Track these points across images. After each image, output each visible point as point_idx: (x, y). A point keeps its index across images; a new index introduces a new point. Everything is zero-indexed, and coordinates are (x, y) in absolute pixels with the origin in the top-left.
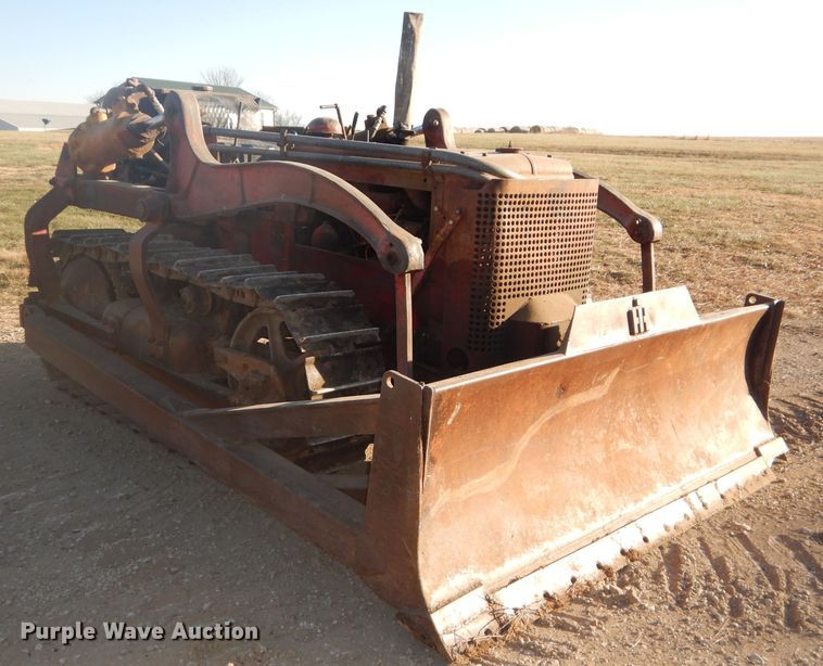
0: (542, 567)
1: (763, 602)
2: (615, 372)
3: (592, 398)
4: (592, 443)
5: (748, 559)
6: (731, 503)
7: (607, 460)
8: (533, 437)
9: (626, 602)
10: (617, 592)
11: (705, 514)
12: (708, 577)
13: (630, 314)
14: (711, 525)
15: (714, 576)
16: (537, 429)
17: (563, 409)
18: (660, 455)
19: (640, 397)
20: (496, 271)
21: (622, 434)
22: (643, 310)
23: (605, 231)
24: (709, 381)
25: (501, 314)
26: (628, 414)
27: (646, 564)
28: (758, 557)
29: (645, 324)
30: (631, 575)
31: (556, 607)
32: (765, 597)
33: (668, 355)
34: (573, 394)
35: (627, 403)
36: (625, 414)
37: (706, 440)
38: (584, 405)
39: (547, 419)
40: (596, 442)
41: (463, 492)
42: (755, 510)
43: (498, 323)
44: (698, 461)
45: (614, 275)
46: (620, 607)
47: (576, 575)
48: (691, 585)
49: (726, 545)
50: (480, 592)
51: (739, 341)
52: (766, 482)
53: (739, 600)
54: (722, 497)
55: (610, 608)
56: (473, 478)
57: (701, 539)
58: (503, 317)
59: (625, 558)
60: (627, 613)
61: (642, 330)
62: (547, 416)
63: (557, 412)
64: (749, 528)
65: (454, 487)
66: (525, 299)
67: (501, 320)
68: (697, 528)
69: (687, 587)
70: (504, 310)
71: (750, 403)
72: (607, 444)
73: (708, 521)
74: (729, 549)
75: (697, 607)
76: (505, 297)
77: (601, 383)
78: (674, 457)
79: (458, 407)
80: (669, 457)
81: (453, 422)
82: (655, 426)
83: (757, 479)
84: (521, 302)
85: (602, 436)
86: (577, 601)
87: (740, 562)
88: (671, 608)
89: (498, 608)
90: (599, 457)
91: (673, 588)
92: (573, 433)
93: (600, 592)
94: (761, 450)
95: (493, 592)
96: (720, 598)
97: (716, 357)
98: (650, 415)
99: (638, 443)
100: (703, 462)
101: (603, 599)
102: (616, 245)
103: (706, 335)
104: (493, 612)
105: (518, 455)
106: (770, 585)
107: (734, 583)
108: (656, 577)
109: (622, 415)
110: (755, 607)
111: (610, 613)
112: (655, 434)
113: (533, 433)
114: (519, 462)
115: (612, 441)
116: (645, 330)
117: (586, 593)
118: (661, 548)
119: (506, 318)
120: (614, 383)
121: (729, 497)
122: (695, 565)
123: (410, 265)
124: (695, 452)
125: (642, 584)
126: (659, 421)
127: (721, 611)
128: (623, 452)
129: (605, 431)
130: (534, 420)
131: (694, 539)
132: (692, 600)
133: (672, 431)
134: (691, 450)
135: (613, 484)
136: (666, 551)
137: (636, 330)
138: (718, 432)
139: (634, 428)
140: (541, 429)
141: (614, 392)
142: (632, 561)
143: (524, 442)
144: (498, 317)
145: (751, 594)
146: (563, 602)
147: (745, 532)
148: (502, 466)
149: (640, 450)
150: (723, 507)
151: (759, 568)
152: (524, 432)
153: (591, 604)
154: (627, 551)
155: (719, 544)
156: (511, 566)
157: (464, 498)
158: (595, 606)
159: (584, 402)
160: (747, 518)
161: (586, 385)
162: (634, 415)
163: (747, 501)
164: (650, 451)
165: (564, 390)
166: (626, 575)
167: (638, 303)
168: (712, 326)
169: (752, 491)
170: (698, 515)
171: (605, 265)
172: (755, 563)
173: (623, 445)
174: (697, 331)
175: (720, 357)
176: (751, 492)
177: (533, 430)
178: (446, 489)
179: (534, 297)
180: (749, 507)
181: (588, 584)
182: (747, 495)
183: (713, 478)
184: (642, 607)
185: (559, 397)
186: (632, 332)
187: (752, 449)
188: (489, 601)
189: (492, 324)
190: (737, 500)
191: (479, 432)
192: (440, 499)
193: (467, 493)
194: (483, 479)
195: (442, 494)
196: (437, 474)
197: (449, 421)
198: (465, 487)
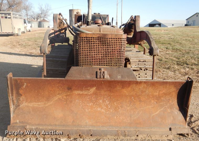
2: (94, 88)
3: (85, 93)
4: (86, 106)
6: (139, 138)
7: (91, 112)
8: (59, 98)
13: (97, 72)
16: (61, 97)
20: (79, 57)
21: (100, 106)
22: (103, 72)
26: (105, 102)
33: (123, 88)
34: (75, 90)
35: (103, 98)
36: (103, 101)
38: (81, 94)
56: (36, 102)
61: (102, 77)
62: (65, 94)
63: (69, 94)
65: (29, 102)
76: (82, 64)
77: (88, 90)
79: (25, 84)
81: (26, 87)
82: (118, 108)
85: (90, 105)
92: (77, 101)
98: (116, 104)
105: (53, 101)
109: (101, 101)
115: (95, 107)
120: (95, 91)
126: (120, 107)
128: (99, 111)
129: (92, 104)
130: (59, 94)
139: (107, 106)
148: (47, 102)
152: (56, 96)
154: (81, 135)
161: (80, 89)
165: (70, 88)
167: (101, 69)
177: (59, 96)
178: (26, 102)
179: (93, 66)
183: (138, 130)
185: (69, 90)
186: (97, 77)
188: (26, 129)
190: (143, 139)
191: (36, 92)
192: (24, 104)
193: (33, 105)
194: (39, 103)
195: (24, 103)
196: (22, 98)
197: (24, 87)
198: (32, 104)
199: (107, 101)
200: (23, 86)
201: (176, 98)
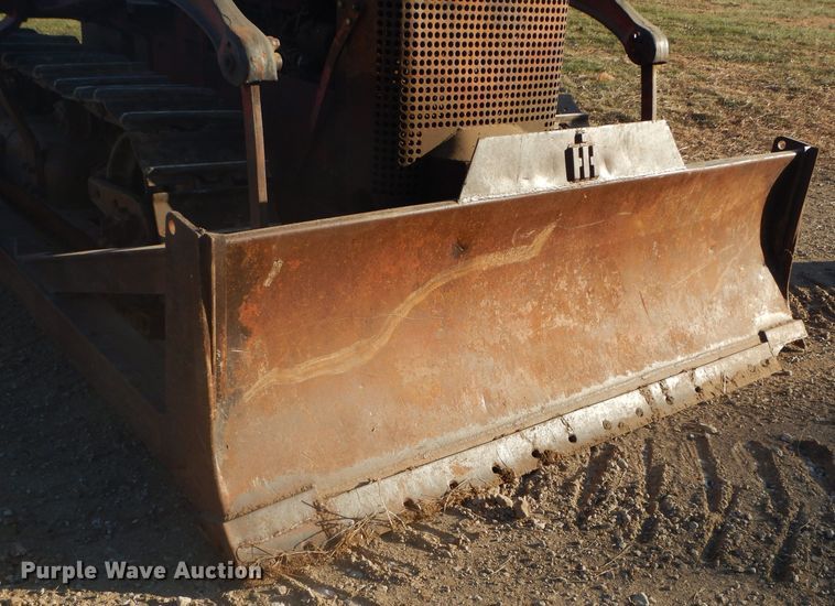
0: (409, 469)
1: (687, 526)
2: (549, 230)
3: (515, 260)
4: (514, 318)
5: (696, 469)
6: (708, 397)
7: (535, 340)
8: (416, 308)
9: (510, 516)
10: (504, 502)
11: (668, 410)
12: (631, 491)
13: (569, 153)
14: (670, 424)
15: (641, 490)
16: (423, 297)
17: (465, 273)
18: (618, 336)
19: (592, 262)
20: (406, 90)
21: (562, 307)
22: (591, 149)
23: (705, 64)
24: (704, 246)
25: (415, 148)
26: (574, 282)
27: (563, 468)
28: (710, 468)
29: (592, 168)
30: (537, 482)
31: (418, 517)
32: (692, 519)
33: (636, 210)
34: (480, 254)
35: (571, 269)
36: (570, 283)
37: (691, 319)
38: (499, 268)
39: (440, 284)
40: (520, 316)
41: (298, 374)
42: (736, 408)
43: (410, 160)
44: (674, 344)
45: (695, 117)
46: (501, 521)
47: (458, 480)
48: (605, 499)
49: (676, 450)
50: (307, 496)
51: (753, 197)
52: (766, 373)
53: (658, 520)
54: (698, 389)
55: (489, 522)
56: (316, 354)
57: (648, 442)
58: (418, 151)
59: (536, 460)
60: (507, 530)
61: (587, 174)
62: (439, 280)
63: (455, 277)
64: (715, 430)
65: (283, 365)
66: (452, 130)
67: (415, 156)
68: (652, 426)
69: (598, 502)
70: (419, 143)
71: (765, 276)
72: (536, 319)
73: (669, 418)
74: (678, 456)
75: (599, 527)
76: (420, 125)
77: (528, 241)
78: (638, 339)
79: (278, 264)
80: (631, 338)
81: (274, 283)
82: (614, 300)
83: (754, 370)
84: (446, 133)
85: (530, 309)
86: (450, 511)
87: (685, 471)
88: (566, 527)
89: (330, 517)
90: (523, 334)
91: (582, 502)
92: (483, 304)
93: (483, 502)
94: (769, 335)
95: (327, 498)
96: (634, 518)
97: (716, 216)
98: (608, 286)
99: (586, 320)
100: (680, 346)
101: (483, 510)
102: (711, 82)
103: (697, 186)
104: (321, 523)
105: (391, 330)
106: (706, 505)
107: (662, 500)
108: (567, 487)
109: (563, 284)
110: (674, 531)
111: (485, 529)
112: (613, 309)
113: (417, 301)
114: (392, 337)
115: (545, 316)
116: (592, 175)
117: (466, 503)
118: (593, 449)
119: (423, 153)
120: (549, 242)
121: (708, 390)
122: (625, 473)
123: (252, 73)
124: (671, 333)
125: (544, 493)
126: (621, 293)
127: (627, 536)
128: (563, 329)
129: (535, 303)
130: (417, 286)
131: (641, 441)
132: (596, 519)
133: (641, 306)
134: (667, 331)
135: (539, 369)
136: (598, 454)
137: (577, 174)
138: (710, 310)
139: (582, 302)
140: (430, 298)
141: (549, 253)
142: (546, 464)
143: (402, 312)
144: (411, 152)
145: (676, 515)
146: (427, 512)
147: (708, 435)
148: (364, 342)
149: (587, 328)
150: (695, 402)
151: (704, 482)
152: (402, 298)
153: (467, 516)
154: (541, 452)
155: (669, 448)
156: (363, 466)
157: (300, 380)
158: (471, 519)
159: (499, 264)
160: (720, 417)
161: (501, 242)
162: (583, 285)
163: (730, 396)
164: (604, 330)
165: (464, 249)
166: (531, 482)
167: (584, 138)
168: (704, 175)
169: (742, 384)
170: (655, 410)
171: (689, 105)
172: (703, 475)
173: (560, 321)
174: (679, 181)
175: (722, 216)
176: (740, 386)
177: (416, 298)
178: (270, 369)
179: (464, 128)
180: (729, 403)
181: (474, 491)
182: (734, 388)
183: (690, 367)
184: (529, 524)
185: (458, 257)
186: (571, 177)
187: (756, 332)
188: (317, 507)
189: (403, 160)
190: (718, 394)
191: (321, 297)
192: (260, 380)
193: (305, 374)
194: (332, 357)
195: (263, 374)
196: (253, 349)
197: (267, 283)
198: (302, 368)
199: (580, 278)
200: (263, 281)
201: (759, 223)
